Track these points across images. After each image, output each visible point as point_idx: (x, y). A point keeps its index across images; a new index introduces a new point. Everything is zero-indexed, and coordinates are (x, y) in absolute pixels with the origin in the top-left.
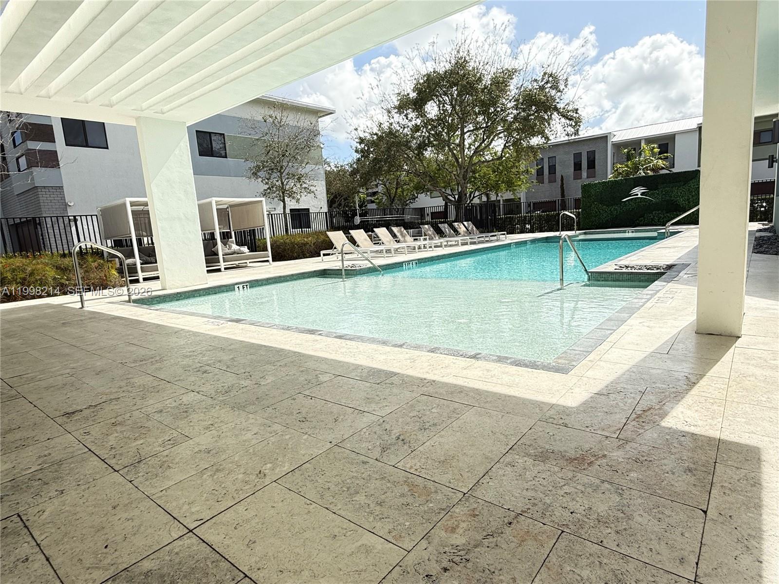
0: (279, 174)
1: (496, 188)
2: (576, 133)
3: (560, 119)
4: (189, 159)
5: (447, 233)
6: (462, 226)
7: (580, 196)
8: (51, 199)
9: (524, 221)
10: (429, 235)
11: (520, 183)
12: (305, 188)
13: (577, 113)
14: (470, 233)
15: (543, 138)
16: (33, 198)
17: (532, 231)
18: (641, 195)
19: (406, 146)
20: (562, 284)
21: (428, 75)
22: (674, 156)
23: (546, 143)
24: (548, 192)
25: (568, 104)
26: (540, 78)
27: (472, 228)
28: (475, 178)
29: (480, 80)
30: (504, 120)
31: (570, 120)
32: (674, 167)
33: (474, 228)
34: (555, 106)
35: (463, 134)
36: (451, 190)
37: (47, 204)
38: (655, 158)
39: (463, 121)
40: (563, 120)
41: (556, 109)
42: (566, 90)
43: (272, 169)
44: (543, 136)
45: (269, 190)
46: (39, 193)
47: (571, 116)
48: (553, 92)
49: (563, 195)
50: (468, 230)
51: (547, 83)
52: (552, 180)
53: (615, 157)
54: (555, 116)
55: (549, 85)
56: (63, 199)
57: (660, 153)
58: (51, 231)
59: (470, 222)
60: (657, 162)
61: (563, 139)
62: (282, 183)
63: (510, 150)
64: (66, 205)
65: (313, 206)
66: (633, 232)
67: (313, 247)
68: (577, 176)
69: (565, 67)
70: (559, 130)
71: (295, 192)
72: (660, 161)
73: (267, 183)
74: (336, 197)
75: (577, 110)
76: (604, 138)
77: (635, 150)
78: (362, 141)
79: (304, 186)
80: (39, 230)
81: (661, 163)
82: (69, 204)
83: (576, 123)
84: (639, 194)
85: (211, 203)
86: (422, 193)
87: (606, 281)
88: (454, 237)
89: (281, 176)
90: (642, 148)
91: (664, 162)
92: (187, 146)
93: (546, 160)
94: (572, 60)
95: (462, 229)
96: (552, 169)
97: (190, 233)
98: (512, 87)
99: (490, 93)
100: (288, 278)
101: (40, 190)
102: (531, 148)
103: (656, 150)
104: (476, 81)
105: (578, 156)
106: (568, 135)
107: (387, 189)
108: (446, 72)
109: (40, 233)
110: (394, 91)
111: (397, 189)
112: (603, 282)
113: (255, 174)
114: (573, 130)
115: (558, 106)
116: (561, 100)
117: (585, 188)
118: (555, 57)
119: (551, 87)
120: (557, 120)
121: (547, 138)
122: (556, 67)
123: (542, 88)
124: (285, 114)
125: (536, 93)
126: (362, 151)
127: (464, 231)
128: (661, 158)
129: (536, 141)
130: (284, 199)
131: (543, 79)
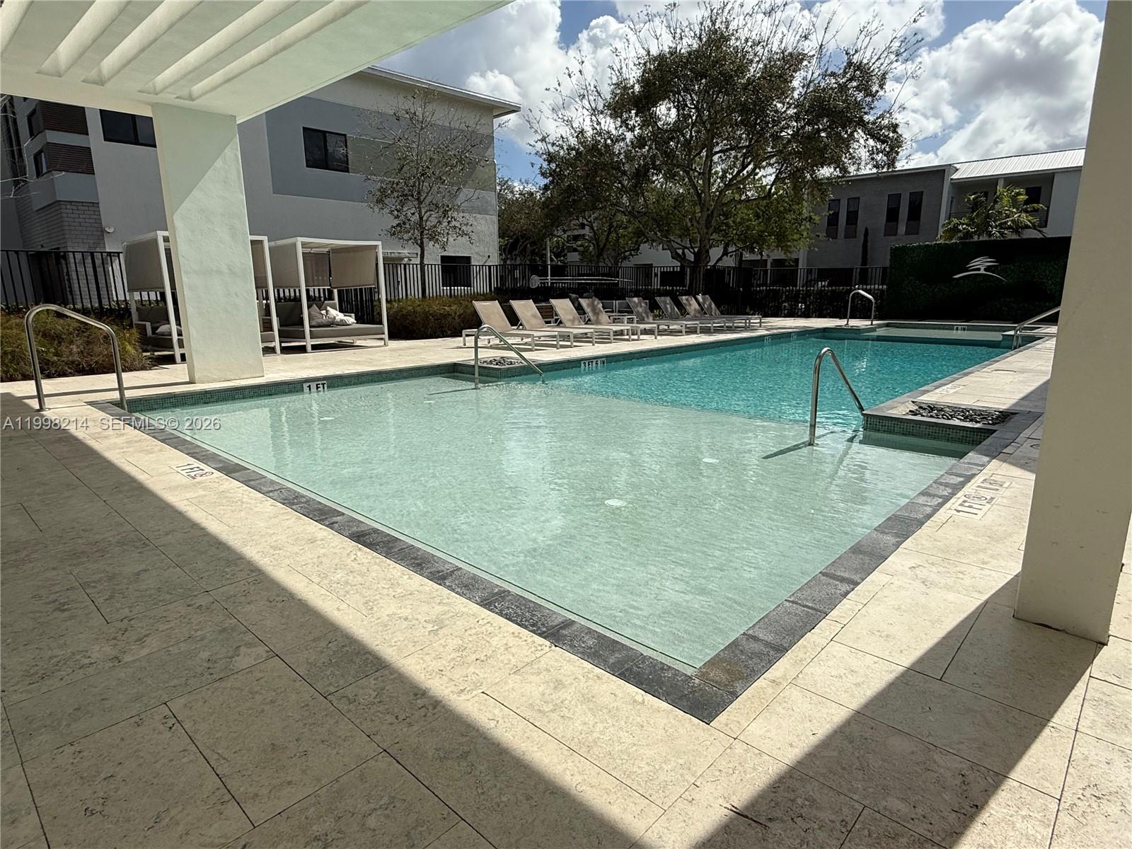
0: (416, 203)
1: (760, 240)
2: (892, 163)
3: (867, 140)
4: (239, 177)
5: (667, 311)
6: (693, 302)
7: (887, 264)
8: (81, 220)
9: (795, 298)
10: (638, 314)
11: (796, 237)
12: (455, 227)
13: (895, 131)
14: (705, 313)
15: (838, 169)
16: (55, 218)
17: (806, 315)
18: (985, 270)
19: (618, 169)
20: (812, 433)
21: (661, 57)
22: (1048, 208)
23: (843, 177)
24: (842, 254)
25: (882, 116)
26: (841, 71)
27: (710, 305)
28: (727, 225)
29: (742, 69)
30: (776, 137)
31: (883, 142)
32: (1046, 226)
33: (713, 305)
34: (861, 118)
35: (710, 155)
36: (690, 241)
37: (73, 228)
38: (1018, 209)
39: (713, 134)
40: (871, 142)
41: (862, 123)
42: (881, 93)
43: (406, 195)
44: (838, 167)
45: (399, 228)
46: (64, 211)
47: (886, 136)
48: (860, 96)
49: (864, 261)
50: (702, 309)
51: (851, 80)
52: (850, 235)
53: (954, 204)
54: (860, 134)
55: (855, 84)
56: (98, 221)
57: (1026, 202)
58: (81, 269)
59: (707, 296)
60: (1019, 216)
61: (868, 171)
62: (421, 218)
63: (785, 184)
64: (103, 231)
65: (477, 254)
66: (964, 329)
67: (457, 320)
68: (891, 230)
69: (884, 55)
70: (863, 158)
71: (440, 233)
72: (1024, 215)
73: (397, 217)
74: (517, 241)
75: (897, 126)
76: (939, 173)
77: (986, 195)
78: (551, 158)
79: (453, 223)
80: (64, 266)
81: (1025, 218)
82: (107, 229)
83: (892, 149)
84: (982, 268)
85: (294, 245)
86: (645, 242)
87: (890, 433)
88: (677, 319)
89: (419, 208)
90: (998, 194)
91: (1030, 218)
92: (237, 156)
93: (844, 203)
94: (896, 44)
95: (692, 305)
96: (852, 218)
97: (236, 295)
98: (795, 83)
99: (756, 92)
100: (394, 375)
101: (63, 207)
102: (818, 183)
103: (1023, 197)
104: (735, 71)
105: (895, 199)
106: (876, 166)
107: (595, 233)
108: (690, 53)
109: (65, 271)
110: (611, 78)
111: (609, 233)
112: (885, 436)
113: (379, 201)
114: (885, 158)
115: (866, 118)
116: (872, 108)
117: (897, 253)
118: (869, 38)
119: (857, 87)
120: (862, 141)
121: (844, 170)
122: (868, 55)
123: (843, 88)
124: (430, 108)
125: (831, 95)
126: (552, 173)
127: (695, 310)
128: (1026, 211)
129: (826, 172)
130: (422, 243)
131: (845, 73)
